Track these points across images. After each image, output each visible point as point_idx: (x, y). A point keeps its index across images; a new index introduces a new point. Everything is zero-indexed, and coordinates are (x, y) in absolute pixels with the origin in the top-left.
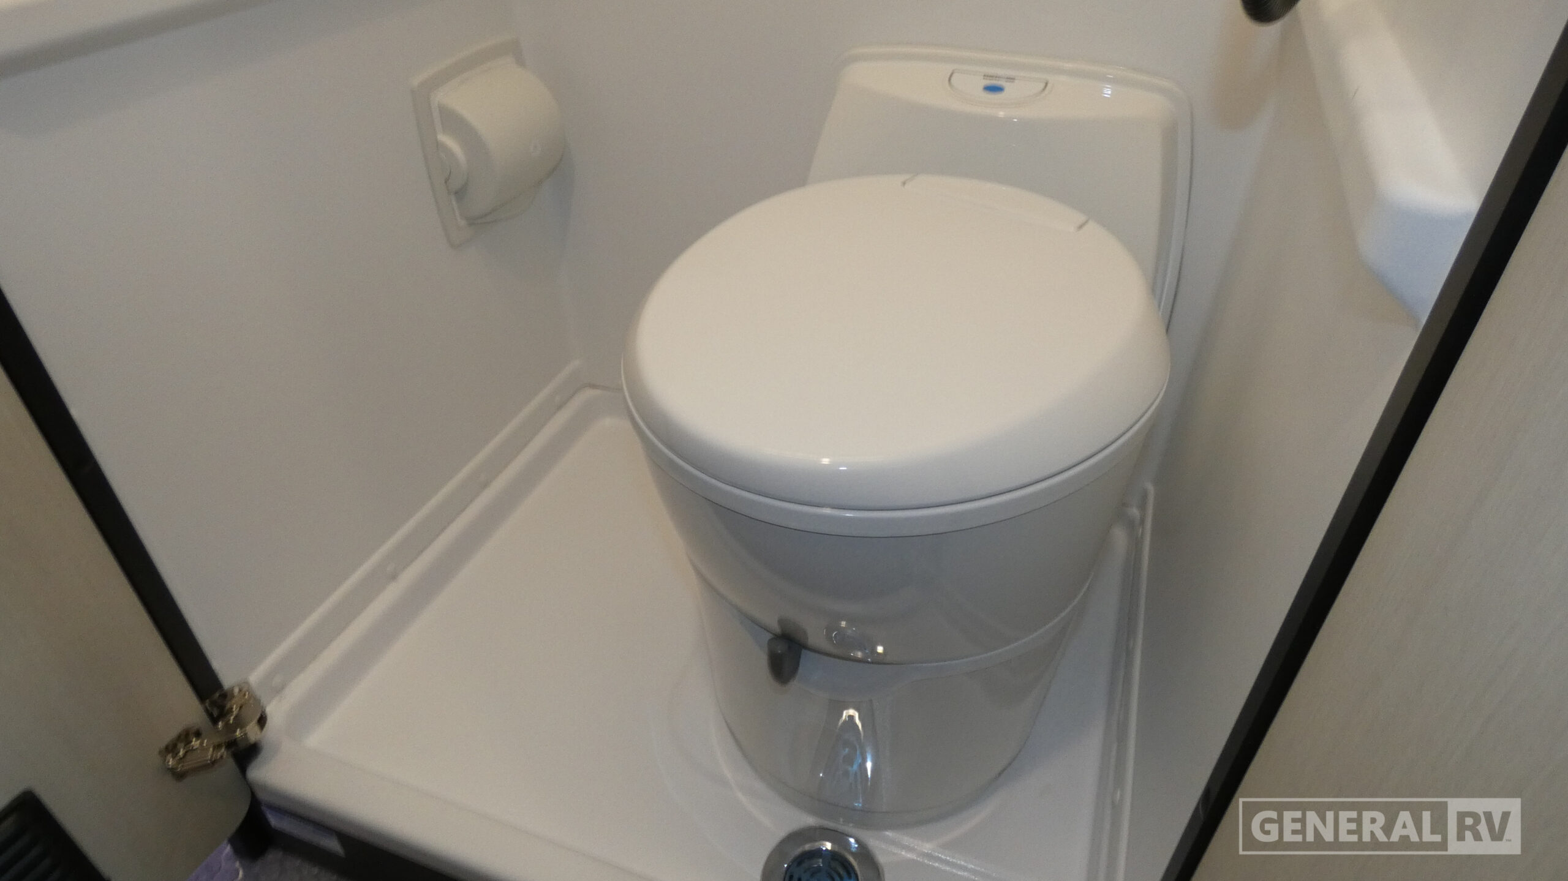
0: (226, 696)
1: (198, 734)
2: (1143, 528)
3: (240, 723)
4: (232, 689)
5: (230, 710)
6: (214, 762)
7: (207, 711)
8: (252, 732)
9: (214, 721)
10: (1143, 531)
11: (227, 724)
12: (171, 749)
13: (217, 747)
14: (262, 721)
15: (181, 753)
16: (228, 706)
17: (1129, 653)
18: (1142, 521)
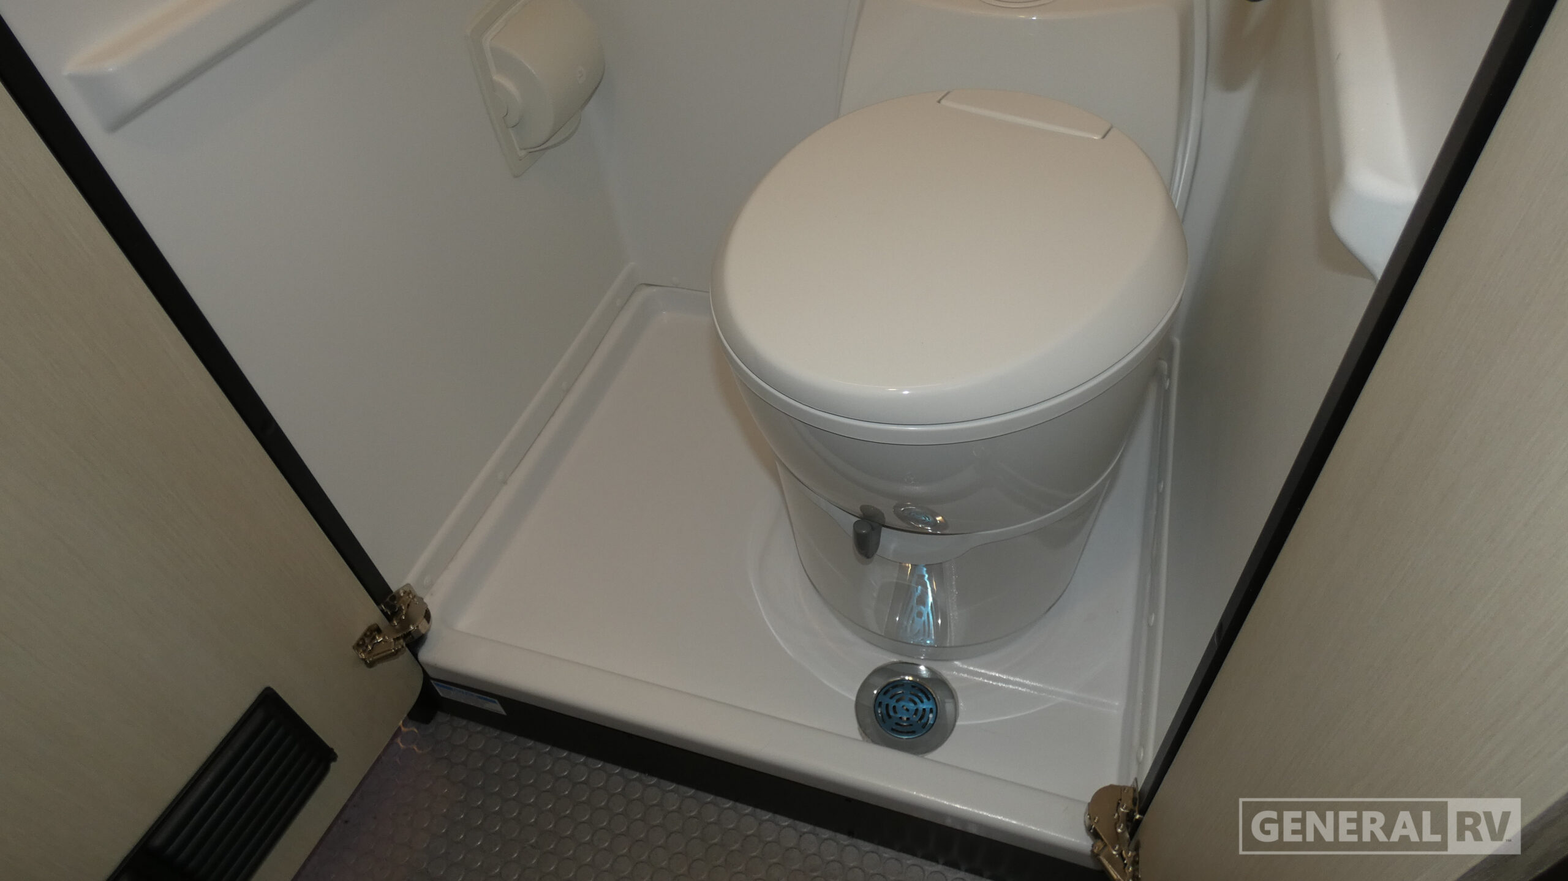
0: (395, 597)
1: (379, 631)
2: (1170, 380)
3: (409, 621)
4: (398, 592)
5: (400, 609)
6: (397, 652)
7: (382, 611)
8: (422, 626)
9: (389, 618)
10: (1170, 384)
11: (400, 621)
12: (360, 645)
13: (398, 639)
14: (427, 616)
15: (370, 647)
16: (398, 606)
17: (1161, 496)
18: (1169, 376)
